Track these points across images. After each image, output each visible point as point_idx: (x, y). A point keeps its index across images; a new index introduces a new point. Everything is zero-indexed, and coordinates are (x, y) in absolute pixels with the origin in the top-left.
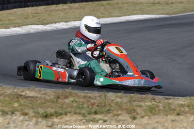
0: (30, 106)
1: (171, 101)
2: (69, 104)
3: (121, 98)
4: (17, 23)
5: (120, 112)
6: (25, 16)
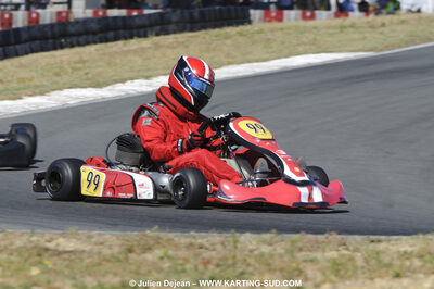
0: (67, 272)
1: (381, 246)
2: (154, 263)
3: (271, 245)
4: (37, 87)
6: (57, 70)
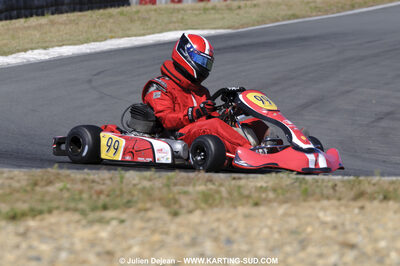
1: (242, 182)
2: (54, 194)
3: (150, 180)
5: (148, 205)
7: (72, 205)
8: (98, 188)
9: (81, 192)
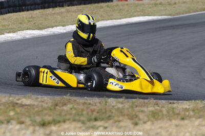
0: (27, 114)
1: (175, 105)
2: (67, 111)
3: (122, 104)
4: (11, 29)
5: (121, 118)
6: (21, 21)
7: (77, 118)
8: (92, 108)
9: (83, 110)
